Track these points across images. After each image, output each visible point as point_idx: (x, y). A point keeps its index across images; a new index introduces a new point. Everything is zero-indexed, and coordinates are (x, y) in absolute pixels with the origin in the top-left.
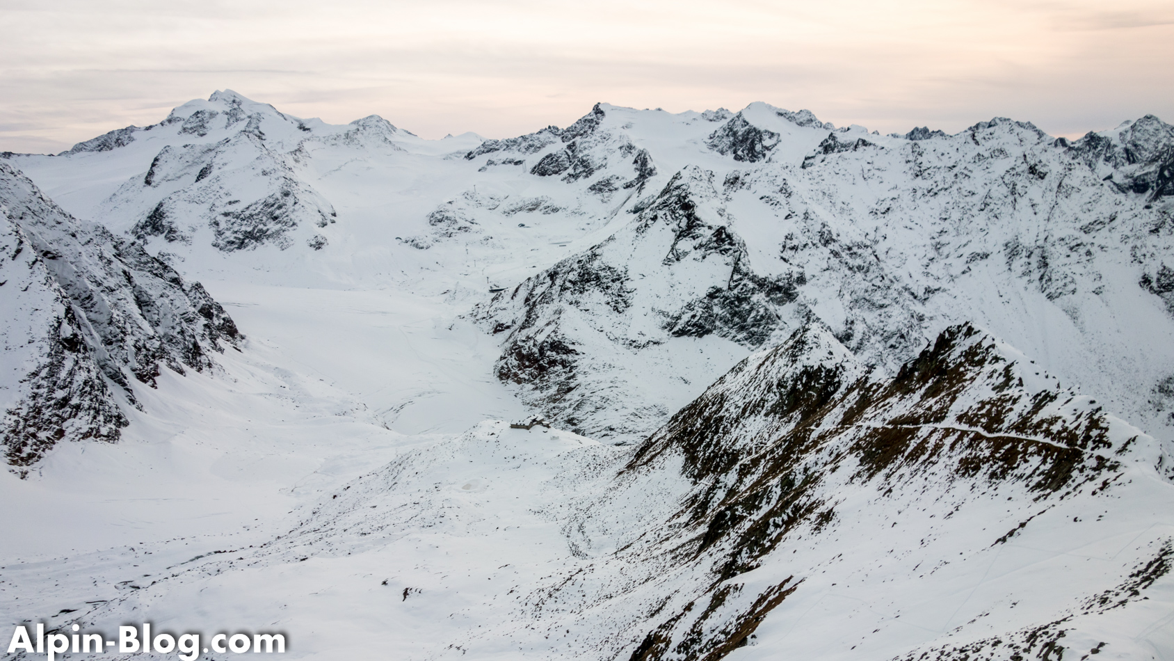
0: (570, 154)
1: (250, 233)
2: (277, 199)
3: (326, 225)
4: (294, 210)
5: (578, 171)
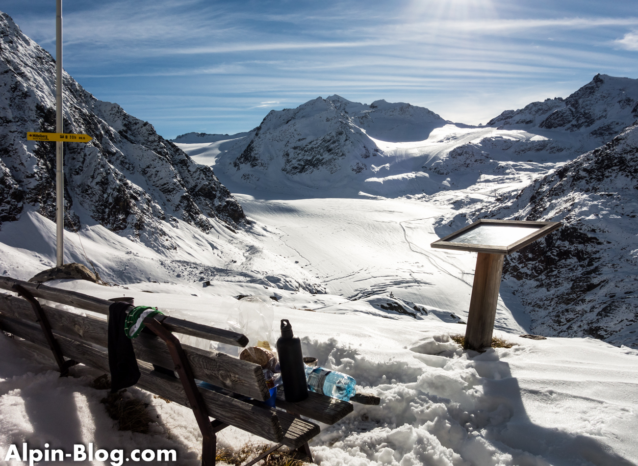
0: (574, 110)
1: (309, 161)
2: (333, 137)
3: (369, 157)
4: (345, 144)
5: (580, 122)
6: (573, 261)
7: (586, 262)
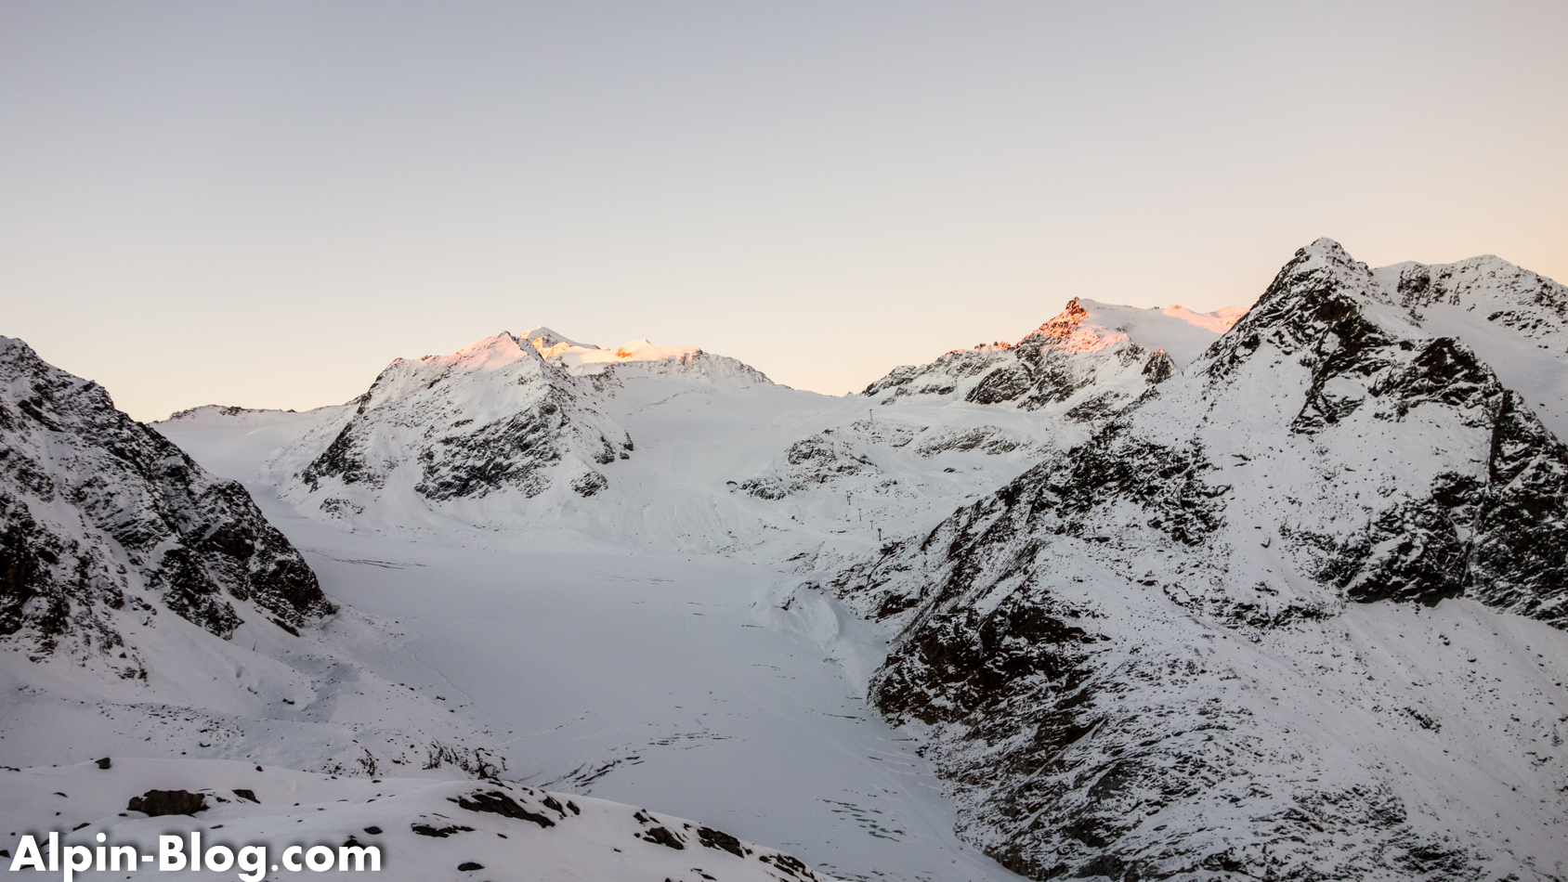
0: (1032, 367)
1: (479, 469)
2: (533, 417)
3: (612, 460)
4: (559, 434)
5: (1045, 392)
6: (1038, 678)
7: (1064, 680)
